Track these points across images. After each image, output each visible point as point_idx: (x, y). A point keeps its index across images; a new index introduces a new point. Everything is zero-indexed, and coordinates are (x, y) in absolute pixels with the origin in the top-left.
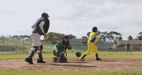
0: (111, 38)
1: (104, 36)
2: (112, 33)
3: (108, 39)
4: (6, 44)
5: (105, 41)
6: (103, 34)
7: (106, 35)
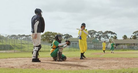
0: (106, 37)
1: (100, 35)
2: (107, 32)
3: (104, 38)
4: (5, 43)
5: (100, 40)
6: (99, 33)
7: (101, 34)
